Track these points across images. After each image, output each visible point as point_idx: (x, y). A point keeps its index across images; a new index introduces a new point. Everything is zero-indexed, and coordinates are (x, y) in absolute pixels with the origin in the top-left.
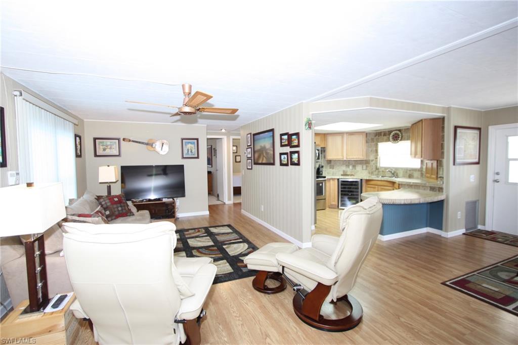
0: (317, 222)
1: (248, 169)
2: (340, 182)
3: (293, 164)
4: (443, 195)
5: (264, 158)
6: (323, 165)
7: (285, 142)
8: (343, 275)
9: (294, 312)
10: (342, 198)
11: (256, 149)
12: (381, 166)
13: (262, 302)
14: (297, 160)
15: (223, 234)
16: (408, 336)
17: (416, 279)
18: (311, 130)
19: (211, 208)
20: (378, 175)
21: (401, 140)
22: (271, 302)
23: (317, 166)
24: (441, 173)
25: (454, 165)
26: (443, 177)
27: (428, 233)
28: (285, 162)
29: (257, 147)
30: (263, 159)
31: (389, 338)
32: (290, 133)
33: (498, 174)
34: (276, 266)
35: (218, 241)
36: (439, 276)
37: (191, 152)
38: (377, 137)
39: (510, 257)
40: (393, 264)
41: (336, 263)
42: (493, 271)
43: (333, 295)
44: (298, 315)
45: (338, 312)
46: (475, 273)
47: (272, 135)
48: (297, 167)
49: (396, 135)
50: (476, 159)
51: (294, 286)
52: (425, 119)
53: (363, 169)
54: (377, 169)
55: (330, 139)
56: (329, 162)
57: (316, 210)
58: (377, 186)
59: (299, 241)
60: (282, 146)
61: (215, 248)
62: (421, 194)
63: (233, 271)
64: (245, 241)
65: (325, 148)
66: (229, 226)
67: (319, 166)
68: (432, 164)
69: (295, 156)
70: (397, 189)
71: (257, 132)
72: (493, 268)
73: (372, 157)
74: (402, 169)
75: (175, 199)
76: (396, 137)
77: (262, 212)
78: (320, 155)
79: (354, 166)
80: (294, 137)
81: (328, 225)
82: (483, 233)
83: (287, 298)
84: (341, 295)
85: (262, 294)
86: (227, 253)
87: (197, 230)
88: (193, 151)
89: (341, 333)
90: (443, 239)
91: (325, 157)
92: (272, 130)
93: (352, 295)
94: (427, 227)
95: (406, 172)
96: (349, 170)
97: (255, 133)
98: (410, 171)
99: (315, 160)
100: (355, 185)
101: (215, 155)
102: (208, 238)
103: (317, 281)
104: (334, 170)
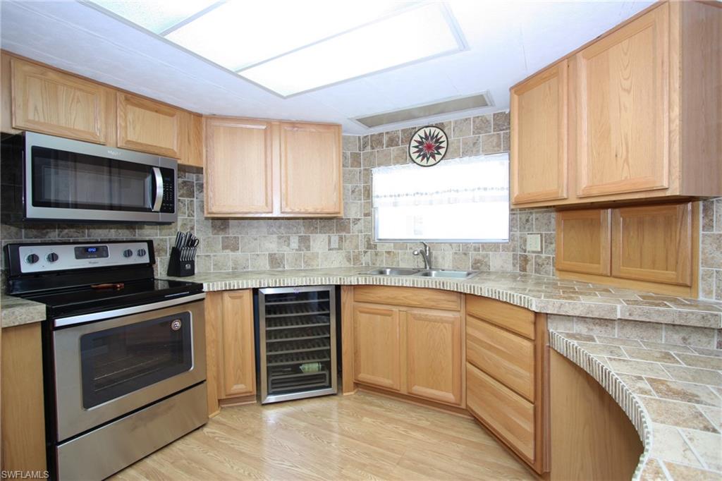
2: (262, 300)
12: (384, 235)
21: (445, 157)
38: (369, 149)
49: (429, 141)
53: (330, 248)
54: (370, 245)
56: (221, 223)
58: (395, 309)
65: (199, 170)
73: (354, 212)
76: (430, 147)
79: (304, 240)
91: (202, 208)
95: (466, 254)
96: (290, 252)
98: (477, 249)
104: (239, 253)
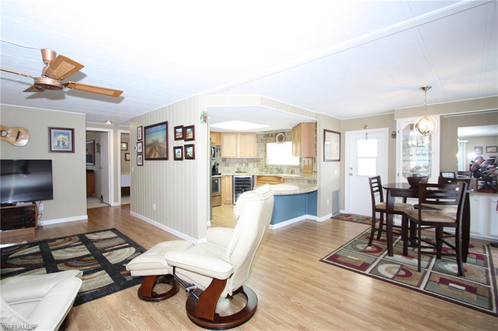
0: (213, 218)
1: (138, 165)
2: (234, 178)
3: (188, 158)
4: (316, 186)
5: (157, 153)
6: (218, 162)
7: (180, 135)
8: (238, 266)
9: (187, 317)
10: (236, 193)
11: (147, 144)
12: (269, 163)
13: (148, 313)
14: (192, 154)
15: (104, 239)
16: (298, 315)
17: (300, 260)
18: (206, 124)
19: (90, 212)
20: (266, 172)
21: (284, 141)
22: (159, 311)
23: (213, 164)
24: (315, 168)
25: (324, 161)
26: (316, 172)
27: (306, 219)
28: (179, 156)
29: (149, 141)
30: (155, 154)
31: (282, 322)
32: (184, 126)
33: (352, 169)
34: (166, 268)
35: (97, 248)
36: (317, 255)
37: (63, 144)
38: (266, 138)
39: (362, 232)
40: (281, 249)
41: (231, 254)
42: (353, 244)
43: (229, 289)
44: (191, 320)
45: (234, 305)
46: (342, 248)
47: (165, 128)
48: (192, 160)
49: (280, 137)
50: (337, 157)
51: (187, 287)
52: (303, 123)
53: (254, 167)
54: (266, 166)
55: (225, 139)
56: (225, 160)
57: (212, 206)
59: (194, 238)
60: (176, 139)
61: (92, 258)
62: (301, 187)
63: (113, 282)
64: (132, 244)
65: (220, 146)
66: (113, 230)
67: (215, 164)
68: (308, 161)
69: (190, 150)
70: (282, 183)
71: (149, 125)
72: (354, 242)
73: (261, 156)
74: (286, 166)
75: (37, 203)
76: (281, 138)
77: (154, 210)
78: (216, 153)
79: (247, 164)
80: (189, 130)
81: (224, 220)
82: (344, 216)
83: (179, 302)
84: (237, 287)
85: (150, 303)
86: (108, 261)
87: (67, 239)
88: (66, 143)
89: (237, 328)
90: (317, 223)
91: (220, 156)
92: (166, 123)
93: (247, 285)
94: (305, 214)
95: (289, 169)
96: (242, 168)
97: (146, 125)
98: (292, 168)
99: (211, 158)
100: (248, 181)
101: (99, 151)
102: (84, 246)
103: (212, 278)
104: (229, 168)
